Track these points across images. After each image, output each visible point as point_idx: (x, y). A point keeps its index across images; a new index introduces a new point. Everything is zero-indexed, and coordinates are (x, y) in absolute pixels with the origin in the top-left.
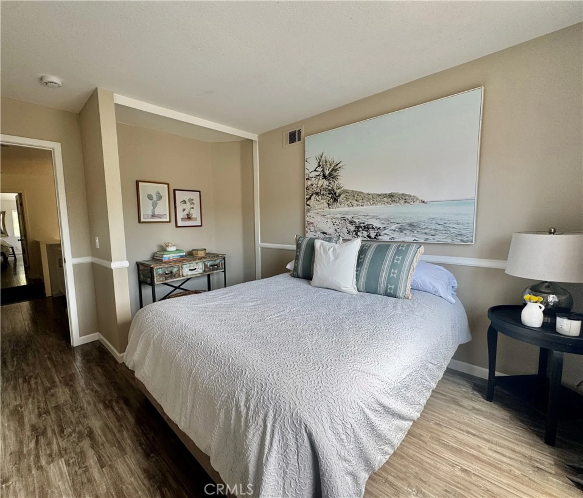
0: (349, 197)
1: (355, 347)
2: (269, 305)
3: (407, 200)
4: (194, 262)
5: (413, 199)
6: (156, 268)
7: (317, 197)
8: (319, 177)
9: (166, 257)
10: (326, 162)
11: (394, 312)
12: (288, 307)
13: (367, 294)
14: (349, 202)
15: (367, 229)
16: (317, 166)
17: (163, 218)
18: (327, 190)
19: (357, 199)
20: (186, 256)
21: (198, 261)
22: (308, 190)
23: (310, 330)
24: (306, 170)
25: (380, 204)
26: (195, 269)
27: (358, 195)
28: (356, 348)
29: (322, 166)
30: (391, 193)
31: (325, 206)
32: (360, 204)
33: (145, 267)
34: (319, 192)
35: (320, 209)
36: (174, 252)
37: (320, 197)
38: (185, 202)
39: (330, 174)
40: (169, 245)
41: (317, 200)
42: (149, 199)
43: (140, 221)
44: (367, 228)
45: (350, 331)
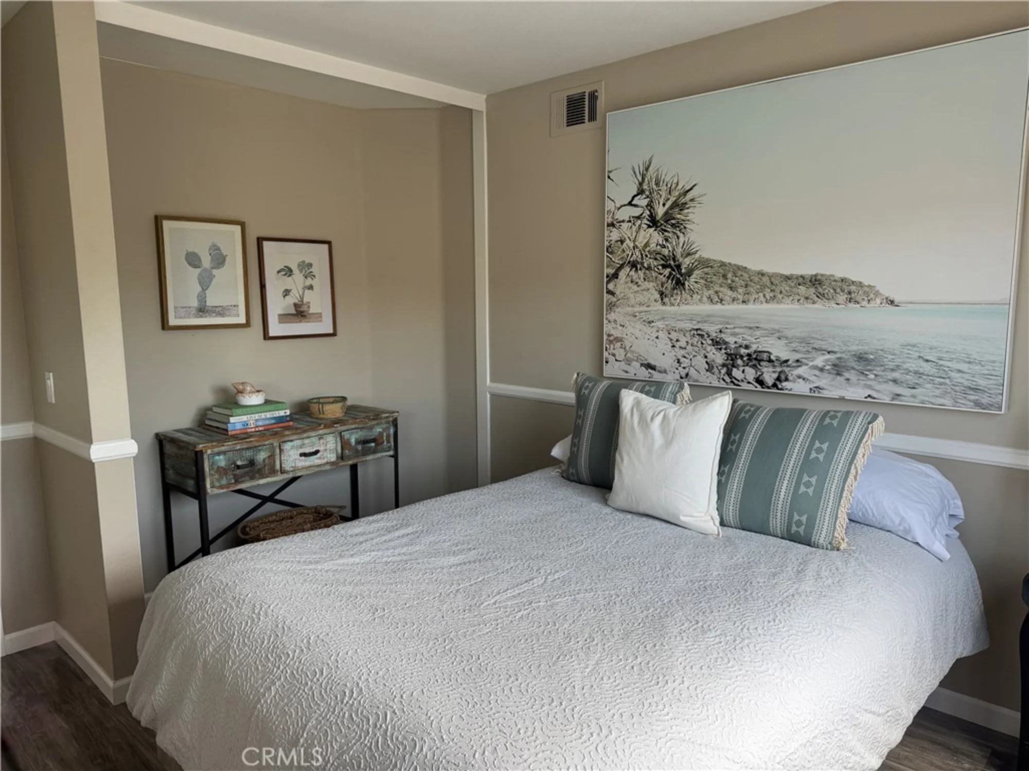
0: (714, 278)
1: (683, 682)
2: (497, 563)
3: (853, 295)
4: (313, 434)
5: (867, 294)
6: (209, 452)
7: (632, 273)
8: (639, 222)
9: (237, 422)
10: (657, 184)
11: (796, 586)
12: (542, 571)
13: (744, 533)
14: (711, 292)
15: (754, 362)
16: (635, 193)
17: (229, 316)
18: (658, 257)
19: (733, 285)
20: (291, 418)
21: (325, 431)
22: (611, 253)
23: (586, 636)
24: (607, 201)
25: (788, 300)
26: (317, 452)
27: (735, 275)
28: (686, 684)
29: (647, 193)
30: (816, 275)
31: (652, 298)
32: (741, 297)
33: (180, 448)
34: (639, 260)
35: (641, 304)
36: (258, 409)
37: (641, 273)
38: (288, 271)
39: (668, 217)
40: (244, 389)
41: (632, 282)
42: (190, 264)
43: (165, 325)
44: (756, 359)
45: (678, 638)
